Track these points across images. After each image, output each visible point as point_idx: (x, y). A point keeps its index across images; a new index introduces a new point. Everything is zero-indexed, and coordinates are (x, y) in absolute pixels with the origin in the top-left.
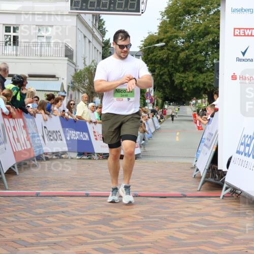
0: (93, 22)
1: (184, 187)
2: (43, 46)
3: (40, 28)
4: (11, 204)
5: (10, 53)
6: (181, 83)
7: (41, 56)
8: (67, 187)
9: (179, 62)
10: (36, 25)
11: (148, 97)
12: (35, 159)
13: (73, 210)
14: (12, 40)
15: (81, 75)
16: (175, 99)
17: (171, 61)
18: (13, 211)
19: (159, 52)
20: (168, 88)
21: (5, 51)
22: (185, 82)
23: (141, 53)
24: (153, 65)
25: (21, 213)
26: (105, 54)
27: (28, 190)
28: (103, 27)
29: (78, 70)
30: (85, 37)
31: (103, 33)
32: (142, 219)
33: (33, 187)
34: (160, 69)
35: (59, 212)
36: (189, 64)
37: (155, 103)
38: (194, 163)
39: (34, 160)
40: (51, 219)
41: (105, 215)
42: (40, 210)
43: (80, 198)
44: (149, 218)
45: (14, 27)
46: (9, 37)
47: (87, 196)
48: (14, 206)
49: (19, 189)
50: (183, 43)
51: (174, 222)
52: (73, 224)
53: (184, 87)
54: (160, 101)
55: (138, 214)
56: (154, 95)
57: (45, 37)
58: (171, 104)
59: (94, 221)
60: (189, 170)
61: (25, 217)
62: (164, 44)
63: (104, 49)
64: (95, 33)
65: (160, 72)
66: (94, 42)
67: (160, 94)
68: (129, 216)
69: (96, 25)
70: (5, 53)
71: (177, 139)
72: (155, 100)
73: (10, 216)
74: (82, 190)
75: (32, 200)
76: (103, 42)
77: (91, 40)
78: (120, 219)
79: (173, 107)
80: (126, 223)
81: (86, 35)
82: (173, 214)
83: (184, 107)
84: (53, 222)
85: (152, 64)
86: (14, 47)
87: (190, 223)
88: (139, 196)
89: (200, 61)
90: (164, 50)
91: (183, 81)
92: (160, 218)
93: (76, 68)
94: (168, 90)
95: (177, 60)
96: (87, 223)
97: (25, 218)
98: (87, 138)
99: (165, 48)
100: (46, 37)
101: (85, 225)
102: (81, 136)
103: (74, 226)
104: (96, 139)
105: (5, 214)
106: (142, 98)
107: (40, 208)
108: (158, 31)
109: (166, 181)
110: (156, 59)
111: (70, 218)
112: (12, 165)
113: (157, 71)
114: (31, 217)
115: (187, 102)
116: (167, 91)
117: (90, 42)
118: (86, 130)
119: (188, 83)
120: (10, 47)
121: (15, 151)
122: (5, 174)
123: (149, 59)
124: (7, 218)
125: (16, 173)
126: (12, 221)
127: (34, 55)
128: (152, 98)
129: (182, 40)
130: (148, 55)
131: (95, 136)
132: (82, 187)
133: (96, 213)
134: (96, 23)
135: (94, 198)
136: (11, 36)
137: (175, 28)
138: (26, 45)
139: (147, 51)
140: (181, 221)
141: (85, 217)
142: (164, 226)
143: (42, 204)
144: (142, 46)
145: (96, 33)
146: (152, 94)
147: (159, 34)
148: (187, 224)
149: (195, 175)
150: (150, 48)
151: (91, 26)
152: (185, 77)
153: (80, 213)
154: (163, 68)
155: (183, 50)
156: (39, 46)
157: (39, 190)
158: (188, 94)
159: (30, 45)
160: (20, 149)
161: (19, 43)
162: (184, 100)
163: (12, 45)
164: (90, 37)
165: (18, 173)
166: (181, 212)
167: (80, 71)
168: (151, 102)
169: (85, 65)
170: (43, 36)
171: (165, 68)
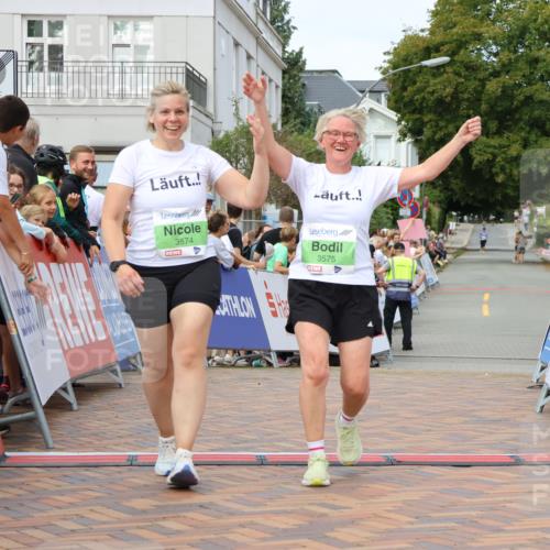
0: (256, 5)
1: (515, 439)
2: (128, 70)
3: (118, 23)
4: (66, 486)
5: (41, 91)
6: (490, 163)
7: (122, 96)
8: (207, 441)
9: (484, 107)
10: (109, 17)
11: (407, 202)
12: (118, 368)
13: (228, 500)
14: (46, 58)
15: (227, 145)
16: (476, 204)
17: (464, 105)
18: (72, 504)
19: (432, 82)
20: (456, 178)
21: (30, 87)
22: (499, 159)
23: (383, 86)
24: (418, 116)
25: (92, 510)
26: (289, 89)
27: (105, 448)
28: (283, 19)
29: (220, 132)
30: (237, 44)
31: (284, 33)
32: (412, 523)
33: (117, 441)
34: (437, 126)
35: (191, 505)
36: (511, 112)
37: (424, 216)
38: (537, 375)
39: (114, 372)
40: (171, 525)
41: (311, 514)
42: (142, 500)
43: (244, 469)
44: (430, 519)
45: (50, 23)
46: (38, 48)
47: (262, 462)
48: (73, 491)
49: (82, 447)
50: (496, 55)
51: (499, 530)
52: (231, 537)
53: (497, 174)
54: (436, 211)
55: (399, 511)
56: (421, 197)
57: (132, 48)
58: (466, 218)
59: (285, 530)
60: (525, 393)
61: (104, 519)
62: (447, 59)
63: (287, 76)
64: (264, 35)
65: (435, 133)
66: (261, 59)
67: (436, 192)
68: (376, 516)
69: (264, 13)
70: (30, 91)
71: (486, 311)
72: (425, 209)
73: (65, 518)
74: (246, 449)
75: (118, 476)
76: (283, 59)
77: (253, 53)
78: (353, 522)
79: (471, 226)
80: (369, 535)
81: (240, 41)
82: (492, 509)
83: (499, 225)
84: (179, 532)
85: (413, 112)
86: (53, 74)
87: (541, 535)
88: (399, 463)
89: (541, 102)
90: (445, 75)
91: (495, 156)
92: (462, 521)
93: (216, 127)
94: (458, 181)
95: (479, 100)
96: (267, 535)
97: (104, 523)
98: (250, 312)
99: (449, 69)
100: (135, 47)
101: (264, 539)
102: (236, 306)
103: (234, 542)
104: (275, 314)
105: (52, 513)
106: (390, 203)
107: (142, 497)
108: (428, 26)
109: (466, 422)
110: (424, 98)
111: (222, 521)
112: (60, 384)
113: (427, 132)
114: (120, 521)
115: (508, 212)
116: (456, 184)
117: (249, 57)
118: (248, 291)
119: (508, 162)
120: (41, 74)
121: (66, 348)
122: (45, 407)
123: (406, 99)
124: (58, 523)
125: (70, 404)
126: (73, 531)
127: (105, 95)
128: (415, 205)
129: (494, 47)
130: (404, 89)
131: (272, 305)
132: (246, 442)
133: (289, 508)
134: (265, 9)
135: (278, 468)
136: (42, 45)
137: (475, 17)
138: (82, 69)
139: (402, 79)
140: (516, 528)
141: (259, 520)
142: (473, 540)
143: (146, 486)
144: (386, 65)
145: (267, 35)
146: (416, 194)
147: (432, 32)
148: (532, 535)
149: (542, 407)
150: (409, 70)
151: (252, 14)
152: (501, 147)
153: (247, 509)
154: (442, 124)
155: (496, 74)
156: (117, 70)
157: (135, 450)
158: (510, 192)
159: (88, 69)
160: (79, 343)
161: (65, 64)
162: (499, 208)
163: (46, 69)
164: (249, 44)
165: (75, 406)
166: (514, 505)
167: (227, 136)
168: (412, 216)
169: (239, 119)
170: (128, 46)
171: (449, 122)
